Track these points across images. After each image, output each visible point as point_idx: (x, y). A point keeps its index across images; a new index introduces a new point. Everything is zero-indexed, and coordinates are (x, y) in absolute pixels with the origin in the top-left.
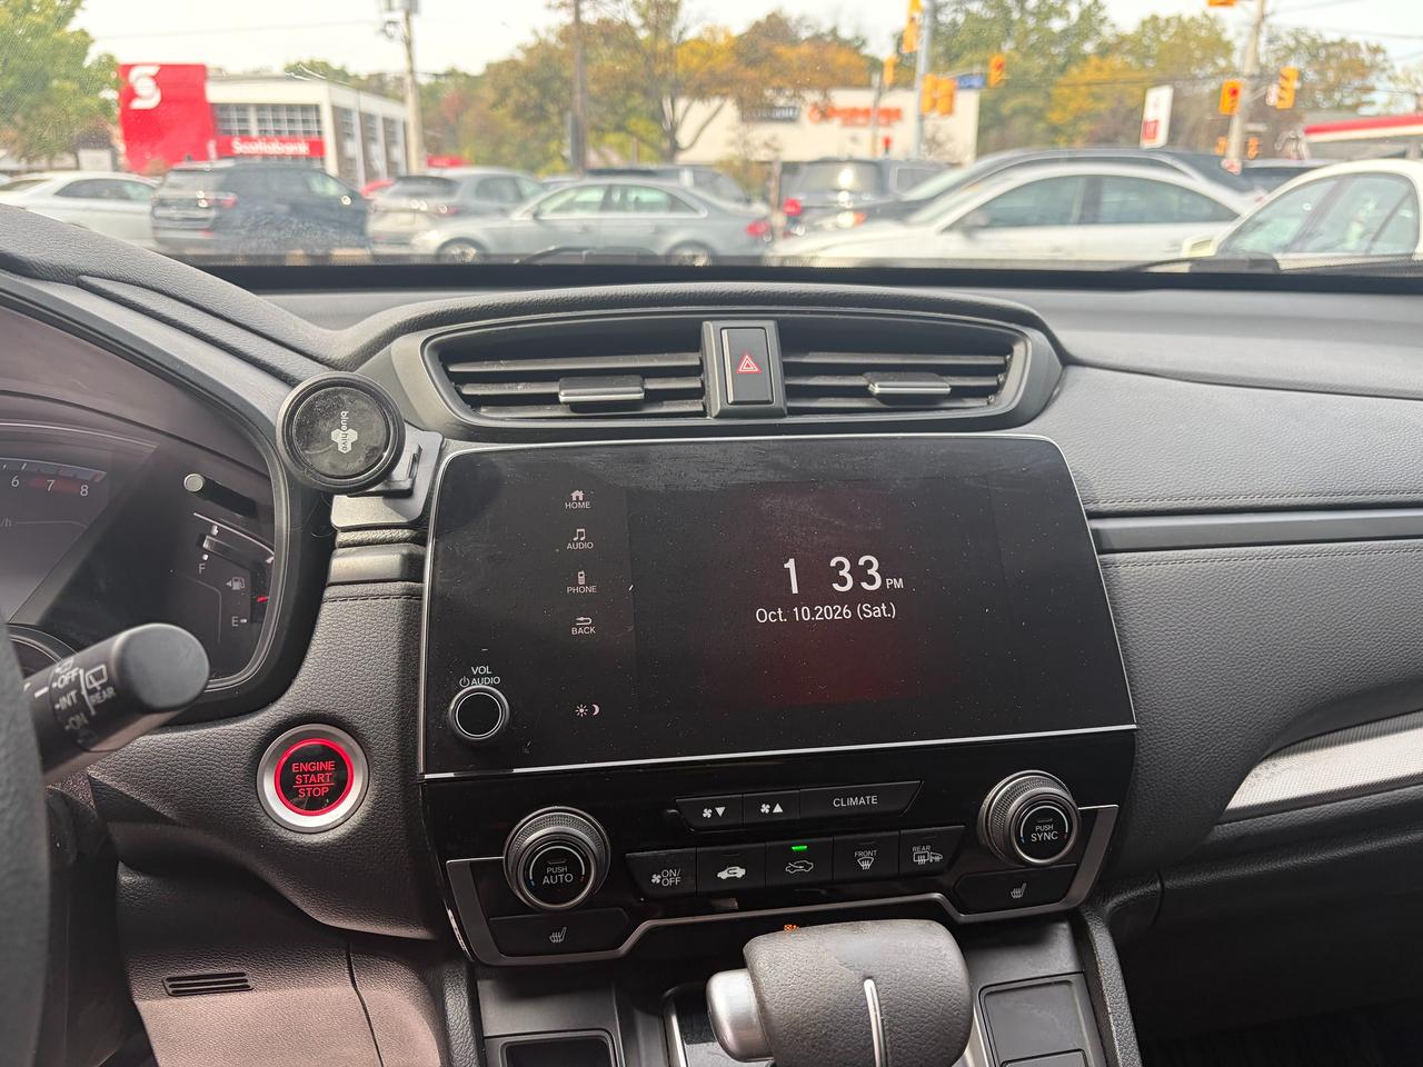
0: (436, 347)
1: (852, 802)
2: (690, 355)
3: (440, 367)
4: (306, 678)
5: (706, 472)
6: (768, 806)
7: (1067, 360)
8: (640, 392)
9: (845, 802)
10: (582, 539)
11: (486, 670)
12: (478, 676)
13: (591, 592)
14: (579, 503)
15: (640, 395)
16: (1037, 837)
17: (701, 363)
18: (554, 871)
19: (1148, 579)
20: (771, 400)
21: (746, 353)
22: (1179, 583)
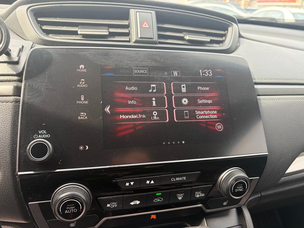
0: (32, 10)
1: (177, 179)
2: (125, 21)
3: (34, 18)
5: (130, 61)
6: (149, 181)
7: (240, 36)
8: (107, 32)
9: (175, 179)
10: (83, 83)
11: (45, 132)
12: (41, 134)
13: (86, 103)
14: (82, 70)
15: (107, 33)
16: (237, 190)
17: (129, 24)
18: (70, 208)
19: (270, 105)
20: (153, 38)
21: (145, 21)
22: (278, 106)
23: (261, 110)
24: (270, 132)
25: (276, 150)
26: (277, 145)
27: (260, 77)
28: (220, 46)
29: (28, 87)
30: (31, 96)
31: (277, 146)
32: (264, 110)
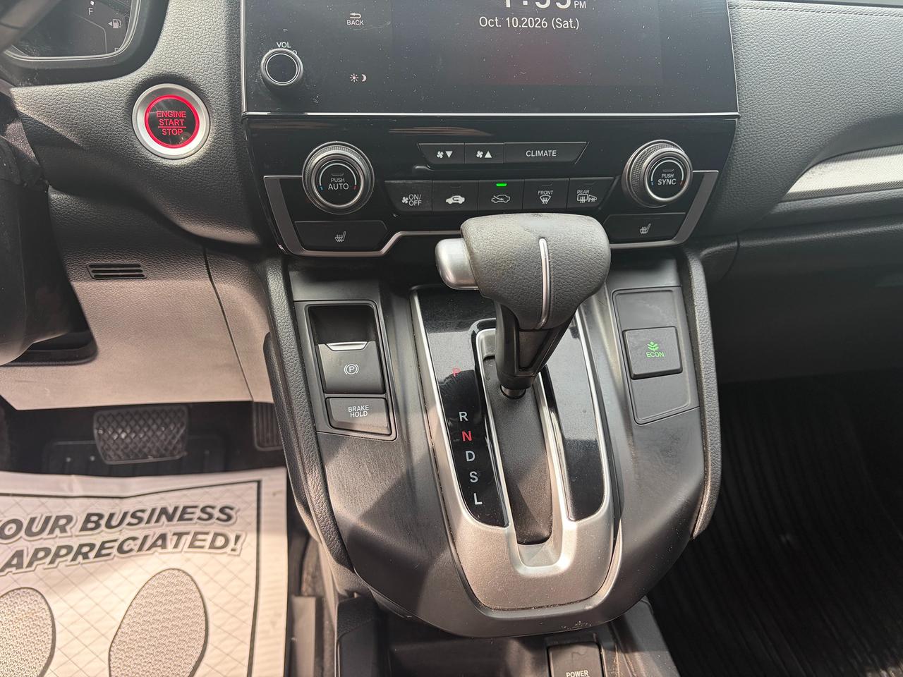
1: (539, 153)
4: (161, 49)
6: (482, 153)
9: (534, 154)
11: (287, 45)
16: (662, 182)
18: (336, 180)
19: (761, 19)
22: (782, 24)
25: (766, 121)
26: (770, 111)
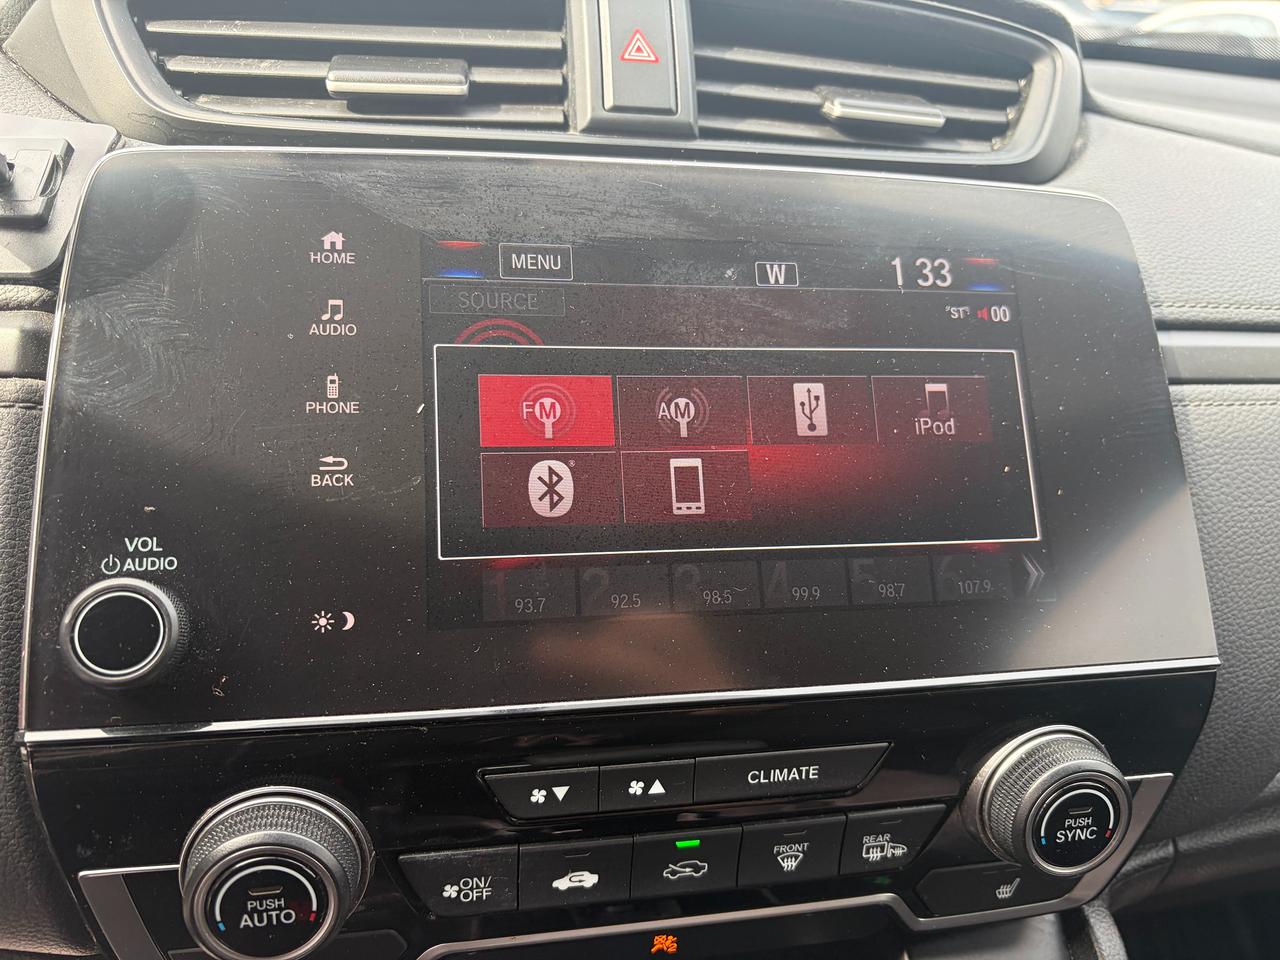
1: (778, 776)
2: (546, 34)
3: (128, 22)
5: (561, 213)
6: (641, 784)
7: (1089, 106)
8: (460, 83)
9: (767, 776)
10: (338, 317)
11: (153, 544)
12: (136, 554)
13: (348, 411)
14: (336, 255)
15: (462, 89)
16: (1066, 836)
17: (564, 44)
18: (261, 906)
19: (1229, 426)
20: (674, 108)
21: (637, 31)
22: (1270, 434)
23: (1189, 450)
24: (1231, 555)
25: (1254, 643)
26: (1261, 621)
27: (1185, 297)
28: (993, 150)
29: (78, 336)
30: (90, 375)
31: (1260, 626)
32: (1200, 450)
